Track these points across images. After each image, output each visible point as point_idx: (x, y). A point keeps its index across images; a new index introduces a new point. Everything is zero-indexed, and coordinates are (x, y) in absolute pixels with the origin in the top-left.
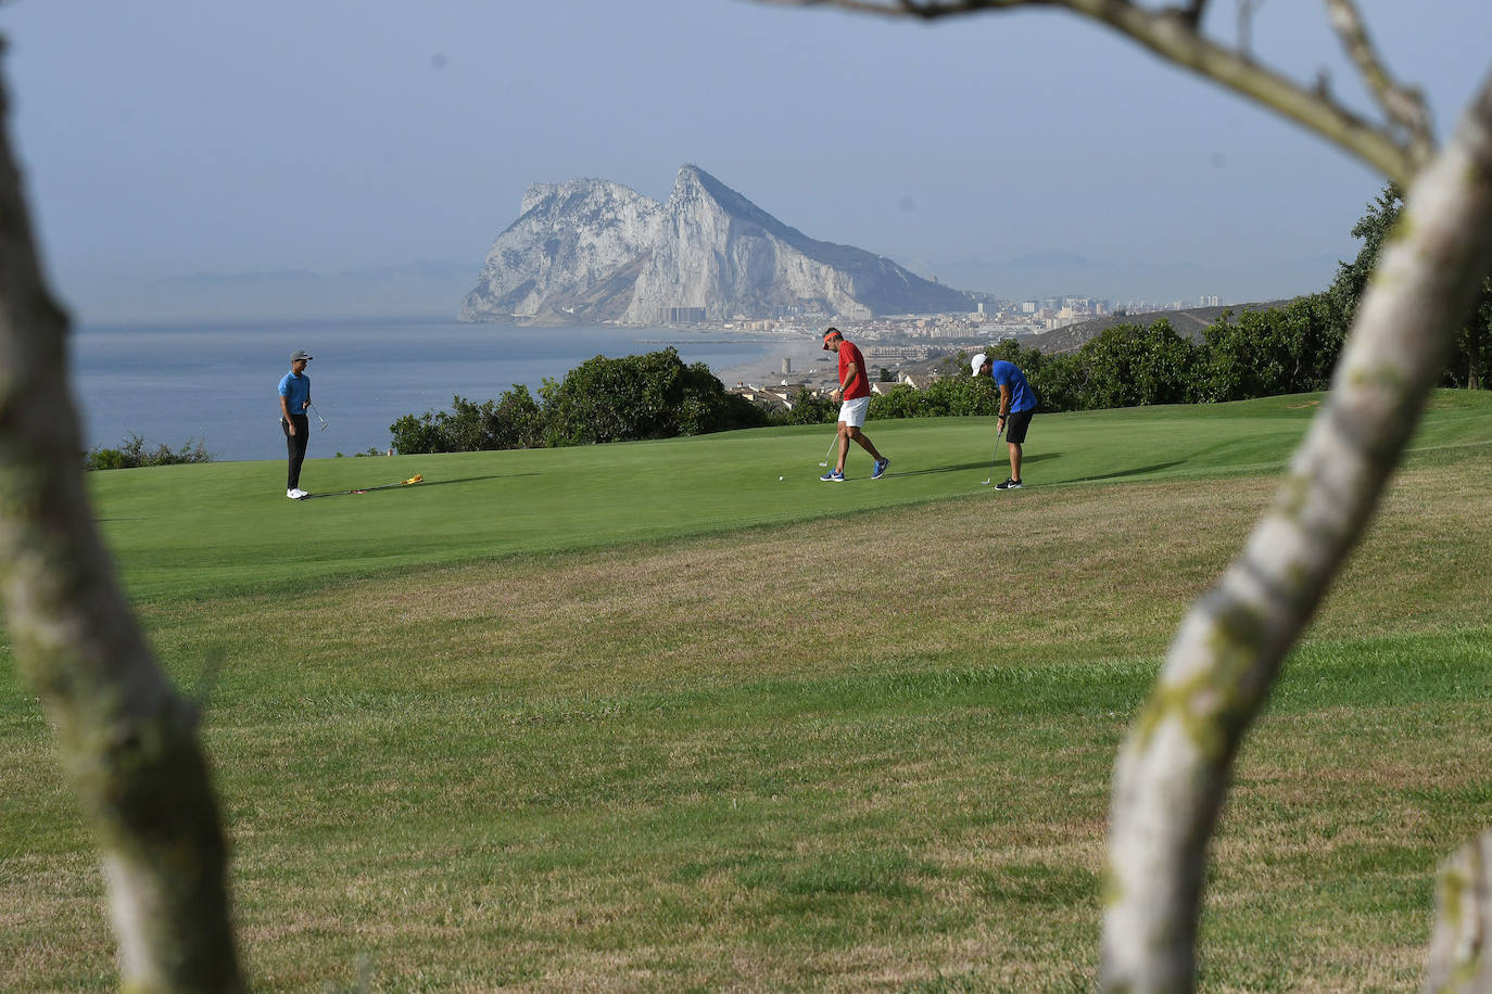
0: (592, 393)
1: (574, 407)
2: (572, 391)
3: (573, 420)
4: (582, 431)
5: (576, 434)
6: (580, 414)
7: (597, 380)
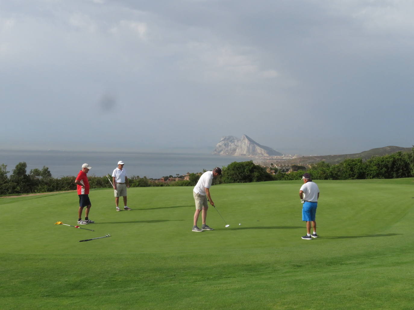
0: (233, 170)
1: (229, 173)
2: (229, 169)
3: (229, 176)
4: (231, 178)
5: (229, 179)
6: (230, 174)
7: (235, 167)
